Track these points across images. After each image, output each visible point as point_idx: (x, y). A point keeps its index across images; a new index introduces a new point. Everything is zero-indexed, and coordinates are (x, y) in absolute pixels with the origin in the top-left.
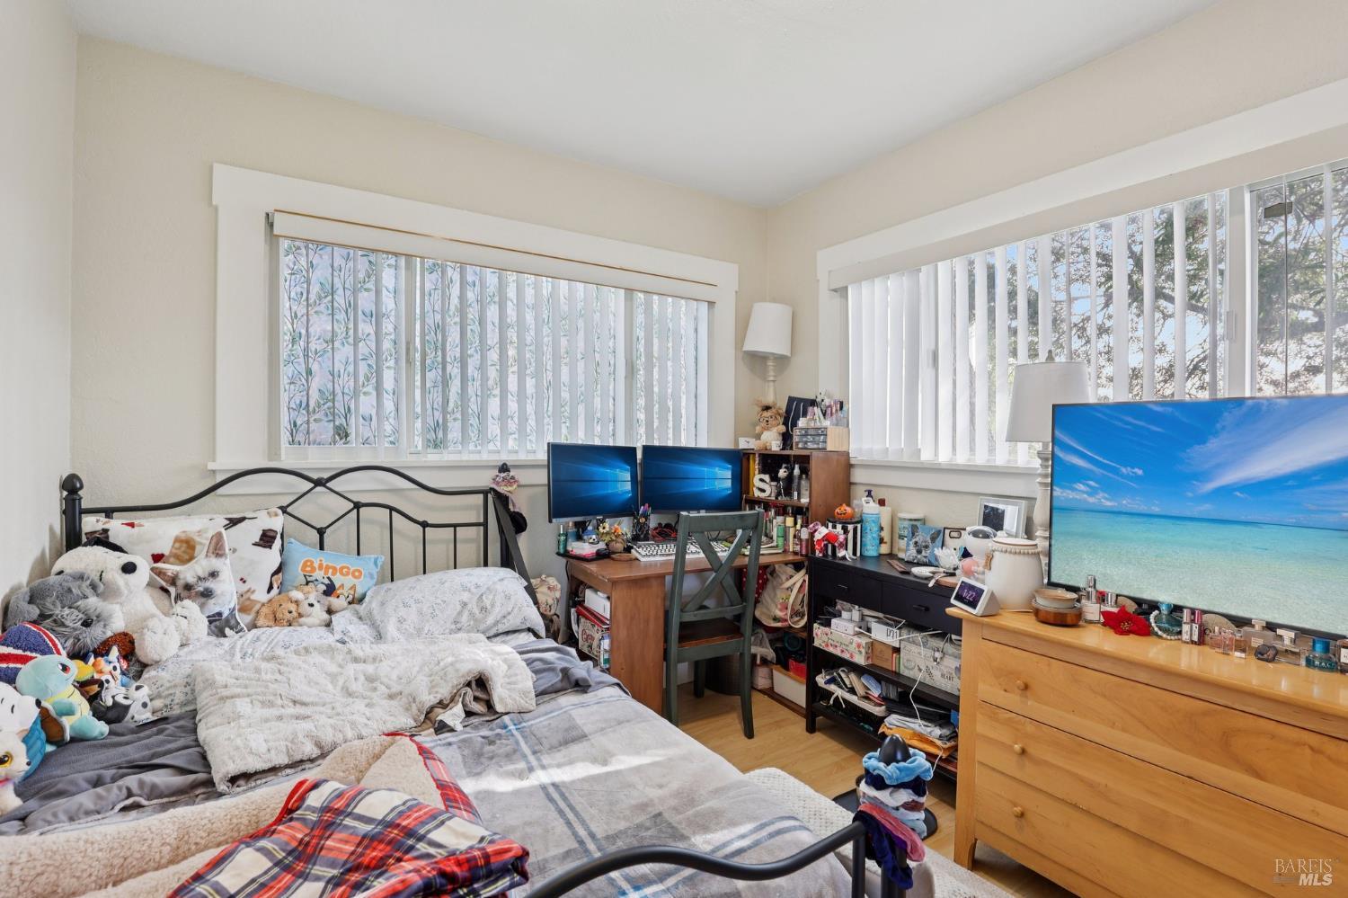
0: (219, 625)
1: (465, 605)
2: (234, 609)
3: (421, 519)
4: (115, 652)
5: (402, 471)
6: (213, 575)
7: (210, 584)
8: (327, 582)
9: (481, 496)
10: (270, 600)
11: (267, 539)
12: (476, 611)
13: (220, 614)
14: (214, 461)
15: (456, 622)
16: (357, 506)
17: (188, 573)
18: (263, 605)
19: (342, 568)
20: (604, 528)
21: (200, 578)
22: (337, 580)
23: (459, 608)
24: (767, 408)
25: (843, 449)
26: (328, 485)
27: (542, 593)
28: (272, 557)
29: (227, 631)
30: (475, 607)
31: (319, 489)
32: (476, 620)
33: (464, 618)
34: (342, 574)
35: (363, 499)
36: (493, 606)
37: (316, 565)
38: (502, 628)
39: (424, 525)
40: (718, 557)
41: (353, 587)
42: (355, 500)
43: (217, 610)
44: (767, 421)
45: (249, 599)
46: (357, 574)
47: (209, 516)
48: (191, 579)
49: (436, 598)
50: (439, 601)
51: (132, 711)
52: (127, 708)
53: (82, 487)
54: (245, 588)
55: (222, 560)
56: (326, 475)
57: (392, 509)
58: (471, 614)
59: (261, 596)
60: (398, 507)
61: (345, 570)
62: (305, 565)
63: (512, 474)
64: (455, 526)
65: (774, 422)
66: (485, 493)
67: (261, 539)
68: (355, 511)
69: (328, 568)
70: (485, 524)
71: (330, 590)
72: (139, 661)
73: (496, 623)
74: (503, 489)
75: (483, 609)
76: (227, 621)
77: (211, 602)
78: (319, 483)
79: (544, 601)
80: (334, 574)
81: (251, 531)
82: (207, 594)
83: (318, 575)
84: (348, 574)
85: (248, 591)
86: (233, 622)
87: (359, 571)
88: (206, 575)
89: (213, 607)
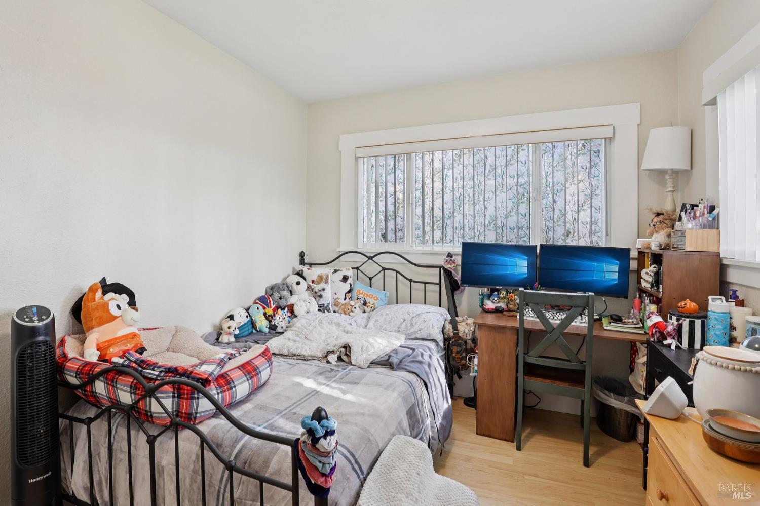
0: (323, 308)
1: (405, 320)
2: (329, 304)
3: (410, 278)
4: (286, 310)
5: (401, 254)
6: (323, 290)
7: (322, 293)
8: (364, 300)
9: (438, 269)
10: (345, 304)
11: (345, 279)
12: (409, 325)
13: (324, 305)
14: (340, 248)
15: (399, 328)
16: (384, 269)
17: (317, 288)
18: (343, 305)
19: (370, 295)
20: (503, 294)
21: (319, 290)
22: (368, 300)
23: (402, 321)
24: (658, 215)
25: (715, 249)
26: (373, 259)
27: (463, 326)
28: (346, 287)
29: (326, 311)
30: (409, 322)
31: (370, 261)
32: (408, 329)
33: (403, 326)
34: (369, 297)
35: (386, 267)
36: (416, 323)
37: (361, 292)
38: (418, 336)
39: (411, 281)
40: (550, 323)
41: (374, 304)
42: (383, 266)
43: (323, 303)
44: (654, 225)
45: (337, 301)
46: (376, 298)
47: (330, 268)
48: (317, 290)
49: (395, 314)
50: (395, 316)
51: (278, 328)
52: (277, 327)
53: (304, 255)
54: (336, 297)
55: (327, 285)
56: (372, 255)
57: (397, 272)
58: (406, 326)
59: (342, 301)
60: (401, 272)
61: (371, 296)
62: (357, 292)
63: (453, 258)
64: (425, 283)
65: (660, 226)
66: (440, 267)
67: (343, 279)
68: (383, 271)
69: (365, 294)
70: (440, 284)
71: (365, 304)
72: (294, 314)
73: (416, 332)
74: (447, 266)
75: (412, 324)
76: (326, 307)
77: (322, 299)
78: (370, 258)
79: (462, 330)
80: (366, 297)
81: (340, 275)
82: (321, 296)
83: (361, 296)
84: (372, 298)
85: (337, 298)
86: (328, 308)
87: (377, 298)
88: (321, 289)
89: (322, 302)
